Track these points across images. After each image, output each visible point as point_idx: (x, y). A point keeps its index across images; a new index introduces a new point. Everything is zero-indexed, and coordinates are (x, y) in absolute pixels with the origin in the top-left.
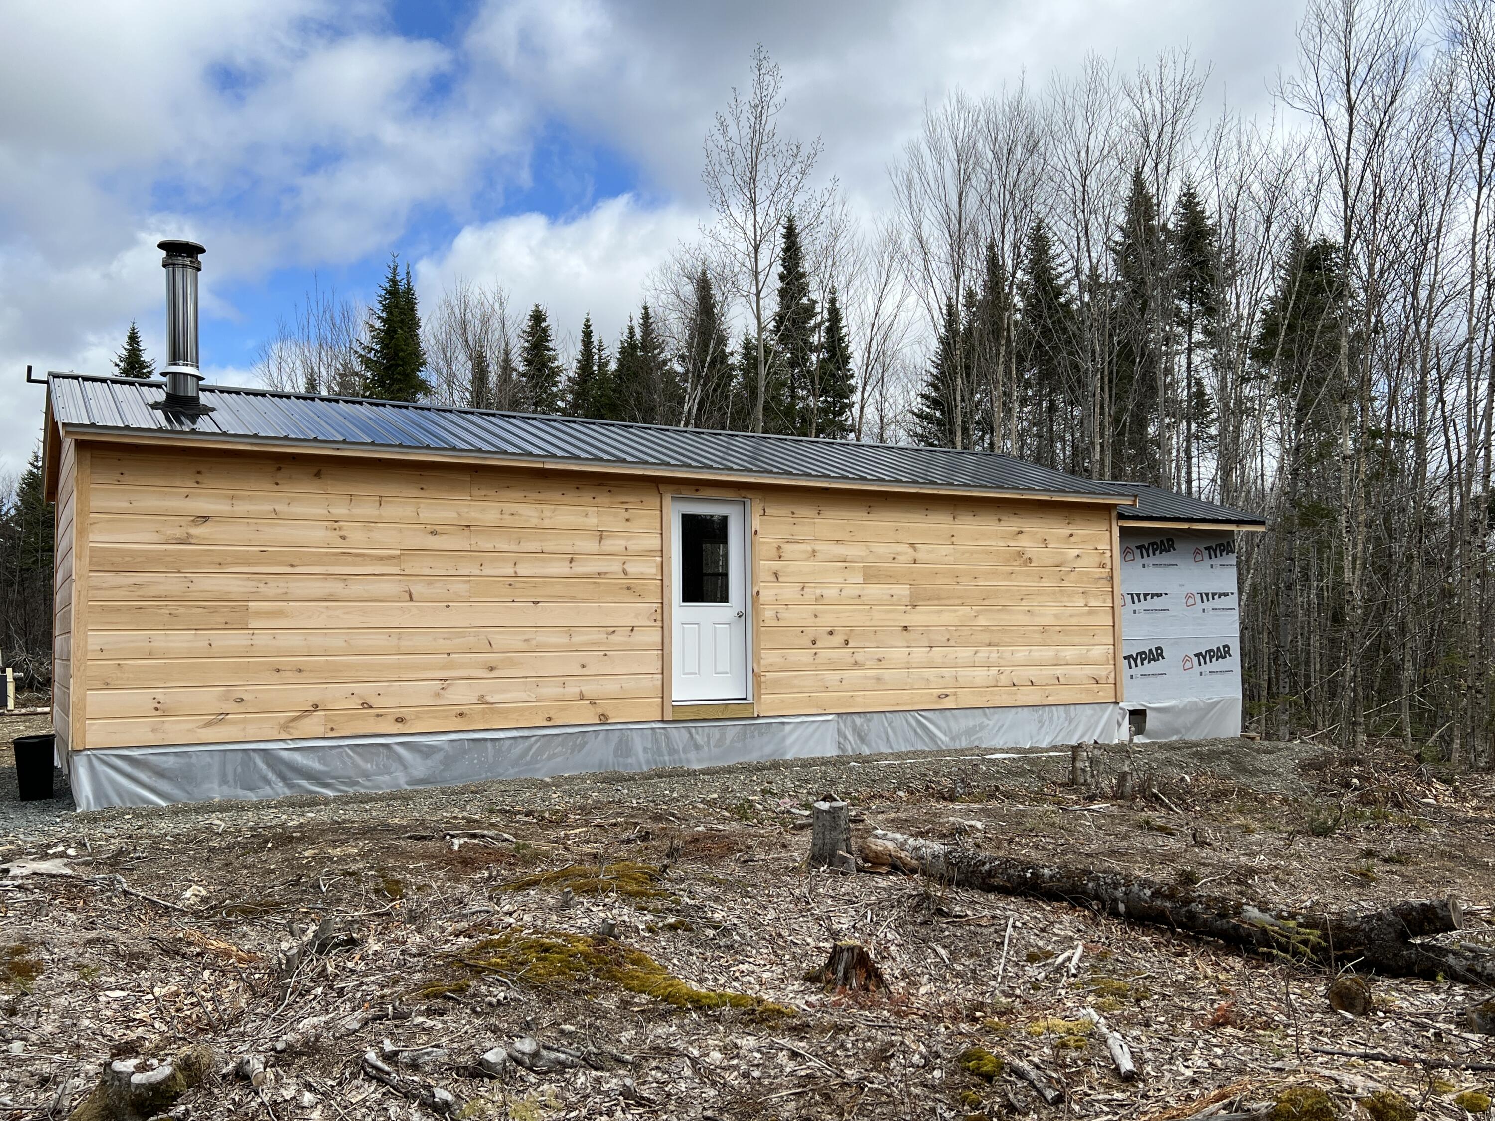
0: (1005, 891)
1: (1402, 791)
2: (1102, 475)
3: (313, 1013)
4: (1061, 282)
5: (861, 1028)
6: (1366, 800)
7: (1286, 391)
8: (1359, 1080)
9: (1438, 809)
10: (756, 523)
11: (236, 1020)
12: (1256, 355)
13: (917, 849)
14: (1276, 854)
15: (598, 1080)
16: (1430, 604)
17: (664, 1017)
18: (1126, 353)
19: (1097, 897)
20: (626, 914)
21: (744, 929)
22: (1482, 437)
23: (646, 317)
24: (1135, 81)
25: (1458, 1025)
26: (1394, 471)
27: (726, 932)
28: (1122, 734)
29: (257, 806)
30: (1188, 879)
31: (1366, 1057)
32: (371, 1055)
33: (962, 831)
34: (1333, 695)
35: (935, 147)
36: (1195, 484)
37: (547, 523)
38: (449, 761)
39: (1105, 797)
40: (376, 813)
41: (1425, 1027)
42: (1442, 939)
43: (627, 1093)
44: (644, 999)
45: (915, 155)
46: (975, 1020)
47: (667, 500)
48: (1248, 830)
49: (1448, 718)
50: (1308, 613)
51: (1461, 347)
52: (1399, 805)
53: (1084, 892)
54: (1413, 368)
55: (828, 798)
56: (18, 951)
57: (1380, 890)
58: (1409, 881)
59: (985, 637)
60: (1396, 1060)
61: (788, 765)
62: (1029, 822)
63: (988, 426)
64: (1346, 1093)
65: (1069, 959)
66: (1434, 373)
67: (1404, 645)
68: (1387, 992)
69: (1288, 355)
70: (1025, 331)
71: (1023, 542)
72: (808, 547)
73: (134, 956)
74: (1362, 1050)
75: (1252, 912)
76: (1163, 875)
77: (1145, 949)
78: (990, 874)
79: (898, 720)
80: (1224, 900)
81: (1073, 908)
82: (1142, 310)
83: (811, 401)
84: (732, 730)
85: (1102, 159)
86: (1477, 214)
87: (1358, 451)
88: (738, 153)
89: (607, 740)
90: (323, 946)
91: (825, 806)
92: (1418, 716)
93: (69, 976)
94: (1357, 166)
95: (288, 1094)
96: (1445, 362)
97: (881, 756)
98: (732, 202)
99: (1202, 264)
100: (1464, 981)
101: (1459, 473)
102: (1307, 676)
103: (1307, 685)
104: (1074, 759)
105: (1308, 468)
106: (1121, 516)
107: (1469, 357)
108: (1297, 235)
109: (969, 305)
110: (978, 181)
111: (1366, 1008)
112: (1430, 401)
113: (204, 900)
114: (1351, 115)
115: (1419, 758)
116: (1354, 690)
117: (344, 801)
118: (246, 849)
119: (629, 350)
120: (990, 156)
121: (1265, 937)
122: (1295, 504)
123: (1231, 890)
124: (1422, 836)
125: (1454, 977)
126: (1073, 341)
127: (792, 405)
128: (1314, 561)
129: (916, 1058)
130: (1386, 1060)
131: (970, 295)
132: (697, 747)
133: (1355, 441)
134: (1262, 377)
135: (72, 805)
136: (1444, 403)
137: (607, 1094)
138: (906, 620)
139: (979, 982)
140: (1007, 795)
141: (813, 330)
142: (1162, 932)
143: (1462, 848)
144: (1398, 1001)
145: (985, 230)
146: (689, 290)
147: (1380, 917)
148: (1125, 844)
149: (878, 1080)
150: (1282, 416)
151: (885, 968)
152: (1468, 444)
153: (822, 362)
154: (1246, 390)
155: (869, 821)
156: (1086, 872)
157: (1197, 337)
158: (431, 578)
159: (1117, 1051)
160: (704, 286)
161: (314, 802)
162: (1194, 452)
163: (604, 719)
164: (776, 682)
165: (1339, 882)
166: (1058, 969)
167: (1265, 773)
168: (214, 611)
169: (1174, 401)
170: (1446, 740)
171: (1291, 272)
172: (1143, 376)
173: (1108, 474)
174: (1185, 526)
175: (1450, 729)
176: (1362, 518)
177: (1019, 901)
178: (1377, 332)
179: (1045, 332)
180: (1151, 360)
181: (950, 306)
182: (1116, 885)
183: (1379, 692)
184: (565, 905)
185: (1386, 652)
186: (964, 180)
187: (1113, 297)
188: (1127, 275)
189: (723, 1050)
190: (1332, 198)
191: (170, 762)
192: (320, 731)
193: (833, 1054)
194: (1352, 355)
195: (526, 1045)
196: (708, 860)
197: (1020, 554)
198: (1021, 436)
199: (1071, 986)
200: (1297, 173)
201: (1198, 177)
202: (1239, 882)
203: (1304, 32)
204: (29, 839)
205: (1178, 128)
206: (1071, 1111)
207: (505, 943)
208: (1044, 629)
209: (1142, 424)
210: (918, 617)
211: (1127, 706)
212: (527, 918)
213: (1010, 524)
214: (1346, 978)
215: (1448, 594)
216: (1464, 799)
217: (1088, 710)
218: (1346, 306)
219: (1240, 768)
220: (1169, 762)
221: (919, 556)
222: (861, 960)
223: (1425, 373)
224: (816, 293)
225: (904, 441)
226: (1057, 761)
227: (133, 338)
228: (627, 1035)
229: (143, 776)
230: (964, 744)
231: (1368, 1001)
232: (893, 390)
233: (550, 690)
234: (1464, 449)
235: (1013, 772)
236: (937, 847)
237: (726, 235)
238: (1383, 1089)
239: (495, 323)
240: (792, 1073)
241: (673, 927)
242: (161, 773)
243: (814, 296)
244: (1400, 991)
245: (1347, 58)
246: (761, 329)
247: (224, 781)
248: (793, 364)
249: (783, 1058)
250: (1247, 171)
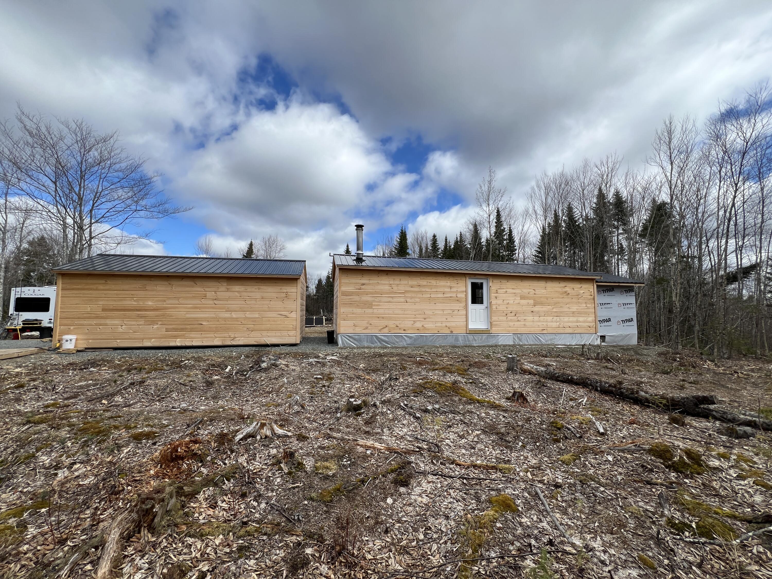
0: (563, 382)
1: (695, 363)
2: (590, 271)
3: (389, 394)
4: (576, 219)
5: (522, 412)
6: (681, 365)
7: (651, 245)
8: (680, 444)
9: (709, 369)
10: (491, 284)
11: (372, 394)
12: (640, 236)
13: (536, 369)
14: (650, 378)
15: (454, 416)
16: (705, 308)
17: (470, 404)
18: (597, 237)
19: (591, 385)
20: (459, 378)
21: (490, 385)
22: (723, 256)
23: (461, 234)
24: (598, 163)
25: (717, 433)
26: (690, 268)
27: (485, 385)
28: (598, 342)
29: (374, 348)
30: (620, 383)
31: (683, 438)
32: (402, 404)
33: (549, 365)
34: (669, 334)
35: (538, 186)
36: (620, 273)
37: (438, 285)
38: (415, 340)
39: (592, 359)
40: (399, 351)
41: (705, 432)
42: (712, 407)
43: (461, 420)
44: (465, 399)
45: (533, 189)
46: (555, 414)
47: (467, 278)
48: (640, 371)
49: (712, 342)
50: (660, 309)
51: (714, 230)
52: (694, 367)
53: (587, 384)
54: (697, 237)
55: (511, 355)
56: (329, 375)
57: (688, 391)
58: (698, 389)
59: (556, 314)
60: (694, 440)
61: (500, 346)
62: (569, 364)
63: (555, 258)
64: (677, 447)
65: (583, 401)
66: (705, 238)
67: (695, 320)
68: (691, 420)
69: (651, 235)
70: (566, 233)
71: (567, 289)
72: (505, 290)
73: (351, 378)
74: (681, 436)
75: (643, 393)
76: (612, 381)
77: (606, 401)
78: (558, 377)
79: (530, 336)
80: (633, 389)
81: (583, 388)
82: (602, 225)
83: (504, 253)
84: (485, 336)
85: (589, 185)
86: (719, 190)
87: (677, 262)
88: (485, 193)
89: (453, 337)
90: (391, 379)
91: (511, 356)
92: (701, 341)
93: (339, 381)
94: (674, 179)
95: (385, 410)
96: (709, 235)
97: (525, 345)
98: (483, 205)
99: (622, 211)
100: (719, 420)
101: (715, 268)
102: (660, 328)
103: (660, 330)
104: (583, 348)
105: (659, 267)
106: (597, 282)
107: (718, 233)
108: (654, 201)
109: (549, 227)
110: (551, 194)
111: (683, 424)
112: (704, 246)
113: (364, 367)
114: (672, 165)
115: (701, 354)
116: (677, 332)
117: (392, 348)
118: (372, 357)
119: (456, 242)
120: (554, 187)
121: (647, 400)
122: (655, 278)
123: (635, 387)
124: (703, 377)
125: (716, 418)
126: (581, 235)
127: (499, 254)
128: (662, 295)
129: (538, 421)
130: (690, 440)
131: (549, 223)
132: (475, 340)
133: (676, 259)
134: (642, 242)
135: (338, 345)
136: (708, 247)
137: (456, 420)
138: (533, 309)
139: (555, 404)
140: (562, 357)
141: (504, 235)
142: (612, 397)
143: (719, 381)
144: (694, 423)
145: (553, 207)
146: (471, 227)
147: (687, 398)
148: (599, 372)
149: (527, 426)
150: (650, 253)
151: (528, 398)
152: (718, 259)
153: (507, 243)
154: (637, 246)
155: (522, 361)
156: (587, 378)
157: (621, 231)
158: (411, 298)
159: (598, 426)
160: (475, 226)
161: (386, 348)
162: (620, 264)
163: (452, 332)
164: (496, 325)
165: (672, 388)
166: (579, 403)
167: (646, 355)
168: (365, 304)
169: (613, 250)
170: (712, 349)
171: (652, 211)
172: (603, 243)
173: (592, 271)
174: (618, 284)
175: (713, 346)
176: (679, 282)
177: (567, 384)
178: (683, 227)
179: (572, 232)
180: (605, 239)
181: (543, 227)
182: (597, 382)
183: (686, 333)
184: (444, 375)
185: (688, 321)
186: (547, 194)
187: (593, 222)
188: (597, 216)
189: (485, 413)
190: (666, 189)
191: (357, 337)
192: (387, 332)
193: (514, 418)
194: (674, 235)
195: (437, 406)
196: (479, 368)
197: (566, 292)
198: (565, 260)
199: (583, 408)
200: (653, 183)
201: (620, 187)
202: (637, 385)
203: (654, 144)
204: (330, 352)
205: (613, 174)
206: (584, 440)
207: (431, 382)
208: (573, 313)
209: (603, 256)
210: (536, 309)
211: (599, 334)
212: (436, 377)
213: (563, 284)
214: (676, 415)
215: (712, 305)
216: (719, 367)
217: (587, 335)
218: (671, 220)
219: (637, 353)
220: (613, 351)
221: (536, 292)
222: (522, 395)
223: (701, 238)
224: (505, 226)
225: (531, 262)
226: (577, 348)
227: (348, 246)
228: (461, 407)
229: (351, 340)
230: (549, 342)
231: (684, 422)
232: (527, 250)
233: (439, 325)
234: (717, 261)
235: (564, 351)
236: (542, 369)
237: (481, 213)
238: (689, 447)
239: (425, 238)
240: (504, 421)
241: (471, 383)
242: (355, 339)
243: (505, 227)
244: (695, 421)
245: (670, 149)
246: (491, 236)
247: (367, 342)
248: (499, 244)
249: (501, 417)
250: (636, 184)
